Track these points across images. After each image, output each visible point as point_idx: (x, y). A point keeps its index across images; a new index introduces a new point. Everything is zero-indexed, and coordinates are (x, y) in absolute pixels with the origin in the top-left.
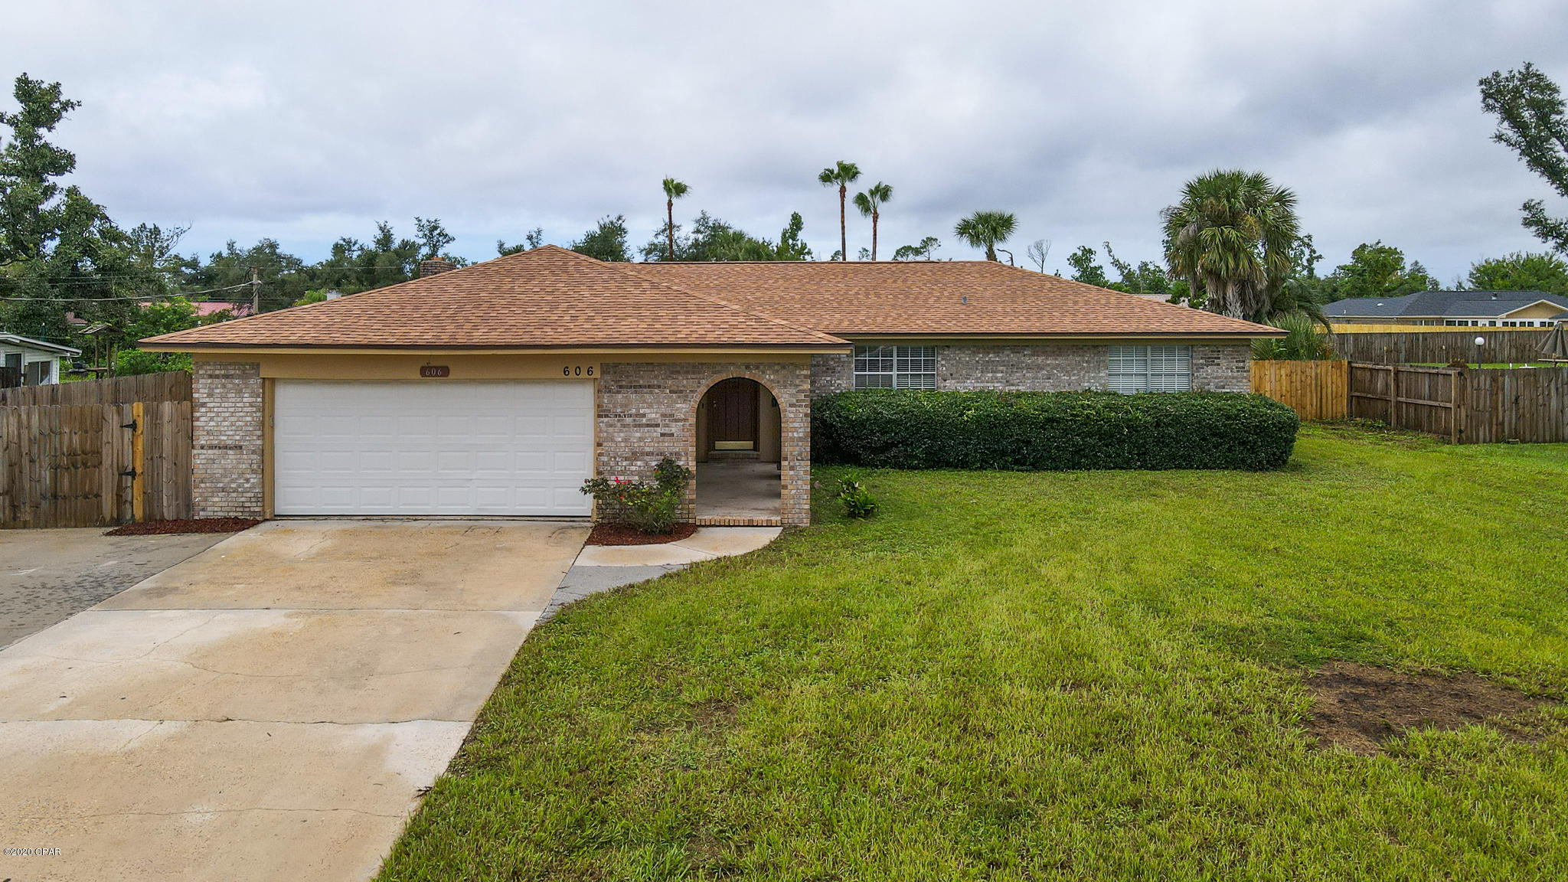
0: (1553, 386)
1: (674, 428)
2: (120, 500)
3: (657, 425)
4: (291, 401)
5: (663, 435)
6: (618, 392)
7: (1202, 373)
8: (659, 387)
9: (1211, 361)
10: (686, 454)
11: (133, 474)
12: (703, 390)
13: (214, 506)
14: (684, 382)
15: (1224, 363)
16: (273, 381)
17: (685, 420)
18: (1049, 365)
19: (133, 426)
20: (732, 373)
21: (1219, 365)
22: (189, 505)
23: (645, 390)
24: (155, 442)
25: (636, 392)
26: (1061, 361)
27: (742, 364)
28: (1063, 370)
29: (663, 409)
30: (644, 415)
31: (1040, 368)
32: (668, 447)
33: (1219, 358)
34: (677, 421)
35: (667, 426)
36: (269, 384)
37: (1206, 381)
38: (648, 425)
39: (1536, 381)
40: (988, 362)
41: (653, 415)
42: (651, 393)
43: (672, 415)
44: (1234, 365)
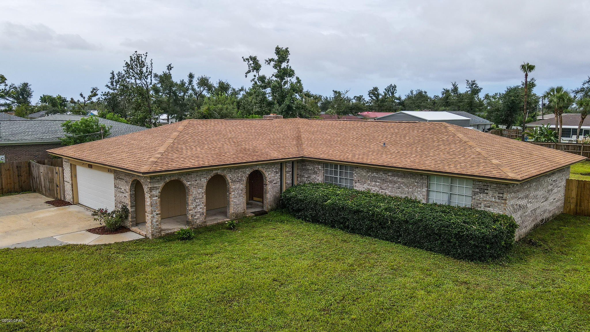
2: (57, 193)
4: (78, 170)
5: (124, 196)
6: (117, 180)
7: (477, 197)
9: (483, 191)
10: (129, 204)
11: (58, 186)
12: (131, 182)
13: (67, 199)
14: (127, 179)
15: (490, 193)
16: (75, 166)
17: (128, 192)
18: (399, 182)
19: (57, 173)
20: (136, 178)
21: (487, 193)
22: (64, 197)
24: (60, 178)
26: (404, 180)
28: (405, 185)
31: (395, 183)
33: (488, 190)
35: (125, 193)
37: (479, 202)
38: (122, 193)
40: (373, 176)
41: (123, 189)
42: (122, 181)
43: (126, 190)
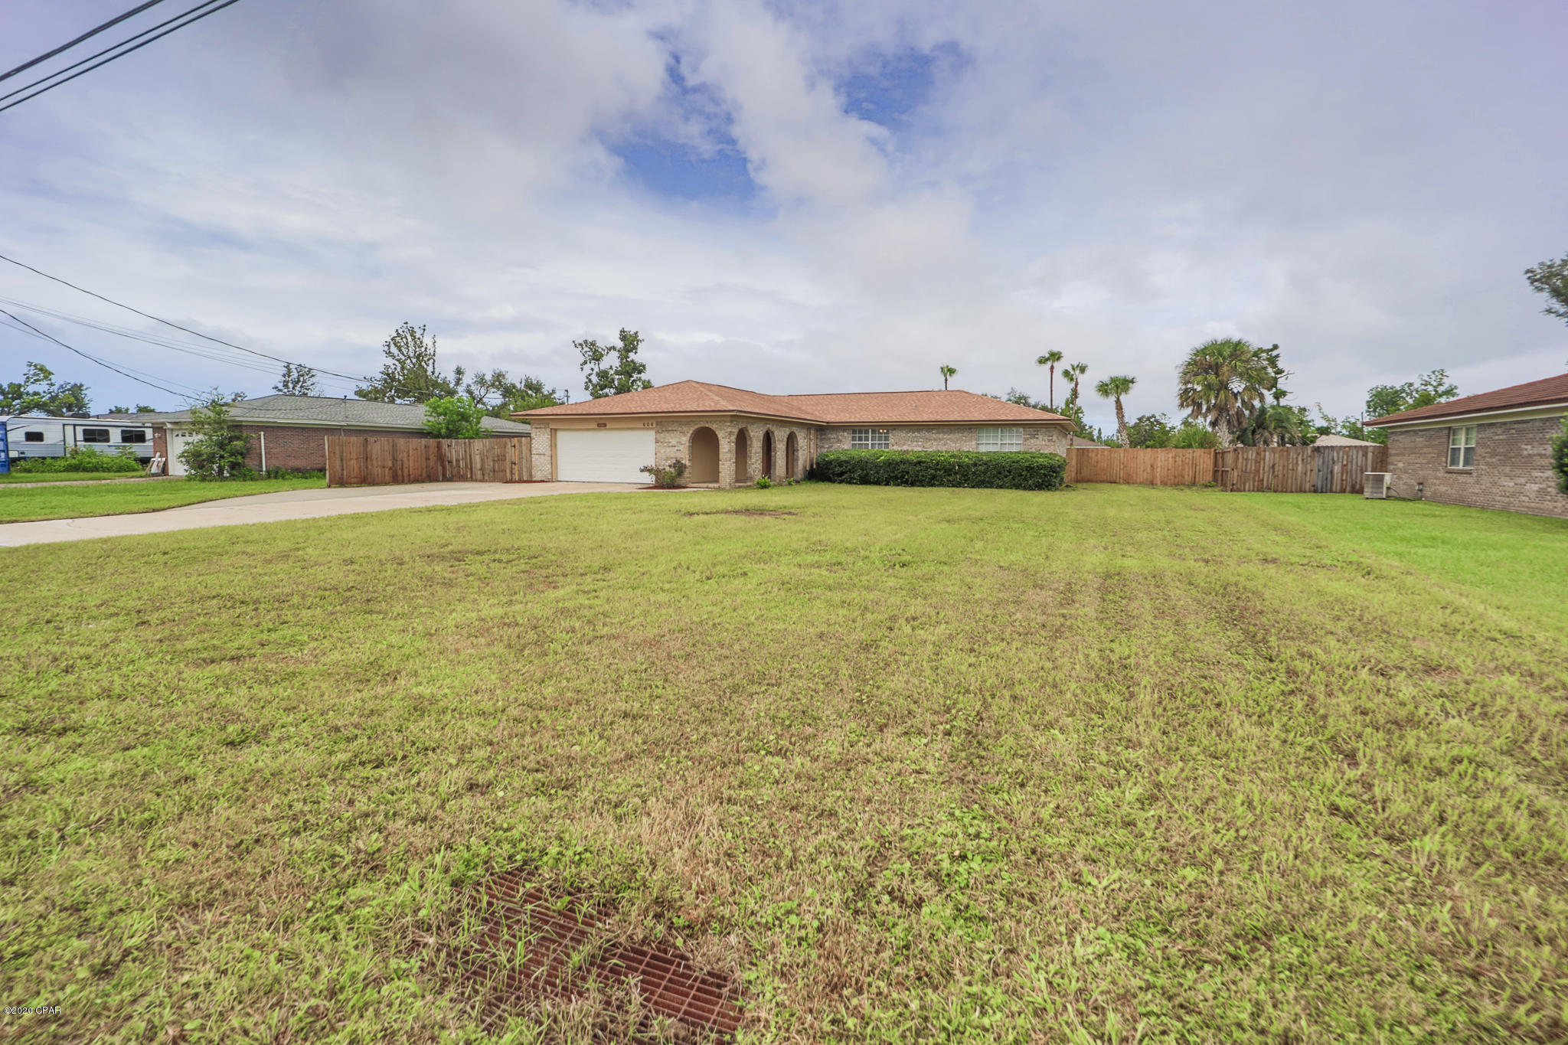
0: (1300, 458)
1: (681, 448)
2: (512, 473)
3: (676, 446)
4: (563, 437)
5: (677, 450)
6: (663, 432)
7: (1028, 442)
8: (676, 431)
9: (1033, 437)
10: (686, 457)
11: (515, 463)
12: (692, 430)
13: (538, 476)
14: (685, 429)
15: (1040, 437)
16: (556, 430)
17: (685, 444)
19: (515, 446)
20: (702, 425)
22: (531, 475)
23: (671, 431)
24: (521, 452)
25: (669, 433)
26: (952, 436)
27: (706, 419)
28: (952, 441)
29: (678, 440)
30: (671, 442)
31: (941, 440)
32: (679, 455)
33: (1038, 434)
35: (679, 446)
36: (554, 431)
37: (1031, 446)
38: (672, 446)
39: (1288, 455)
40: (914, 435)
41: (674, 442)
42: (673, 433)
43: (681, 442)
44: (1046, 438)
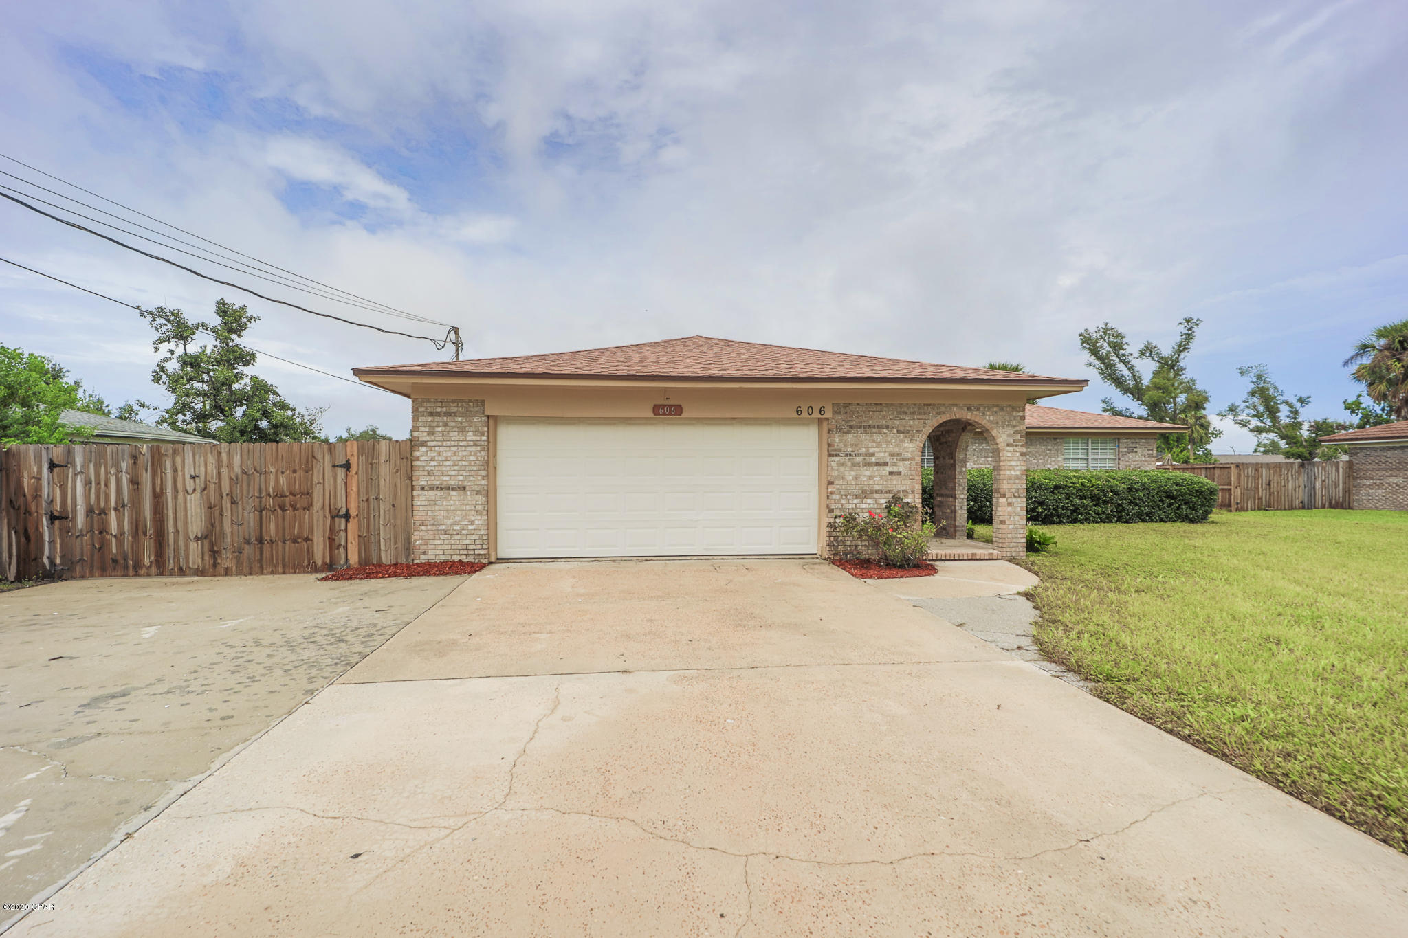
1: (902, 467)
2: (332, 543)
3: (886, 464)
4: (512, 440)
5: (891, 473)
6: (849, 432)
7: (1126, 458)
8: (887, 427)
9: (1131, 449)
10: (913, 492)
11: (347, 516)
12: (928, 430)
13: (435, 549)
14: (911, 422)
15: (1139, 450)
16: (496, 418)
17: (912, 459)
19: (347, 466)
20: (955, 415)
21: (1136, 452)
22: (409, 548)
23: (874, 430)
24: (371, 482)
25: (866, 432)
27: (965, 405)
29: (892, 449)
30: (873, 455)
32: (896, 485)
33: (1136, 447)
34: (904, 459)
35: (894, 464)
36: (493, 421)
37: (1128, 463)
38: (877, 464)
40: (981, 449)
41: (881, 454)
42: (880, 433)
43: (899, 454)
44: (1145, 452)
